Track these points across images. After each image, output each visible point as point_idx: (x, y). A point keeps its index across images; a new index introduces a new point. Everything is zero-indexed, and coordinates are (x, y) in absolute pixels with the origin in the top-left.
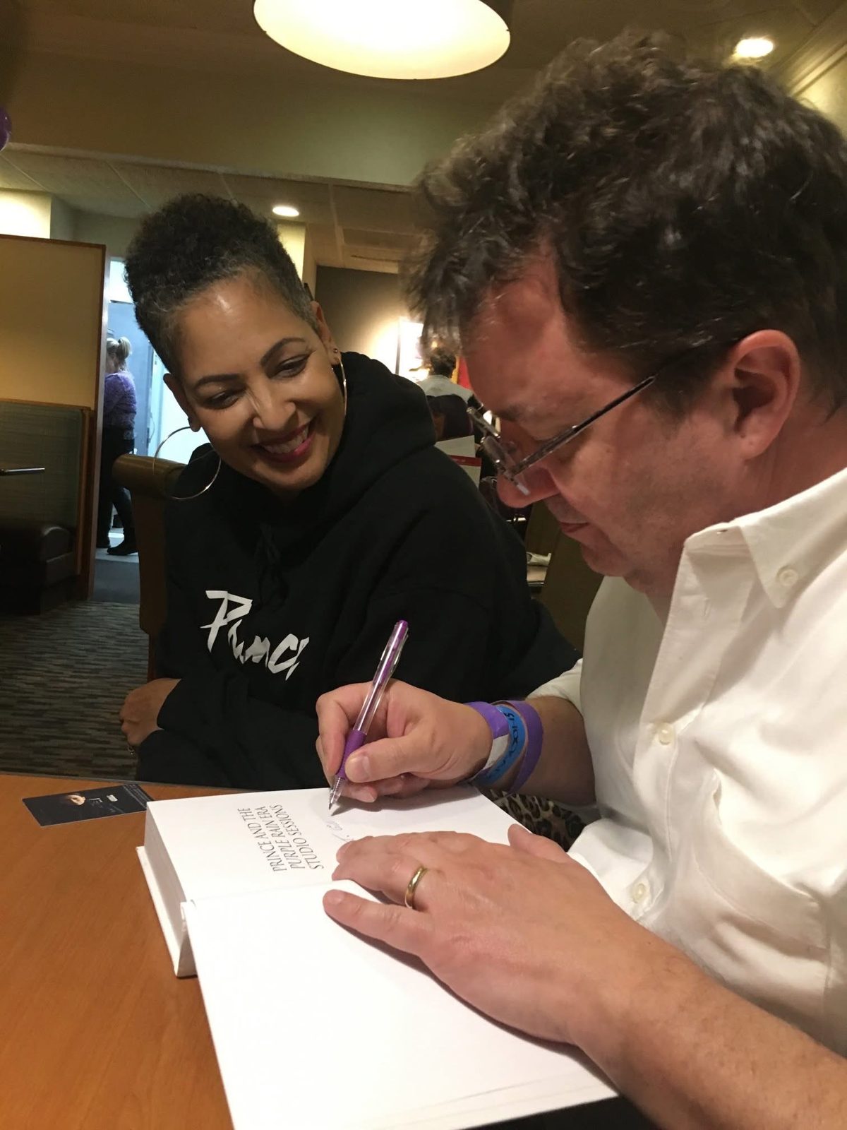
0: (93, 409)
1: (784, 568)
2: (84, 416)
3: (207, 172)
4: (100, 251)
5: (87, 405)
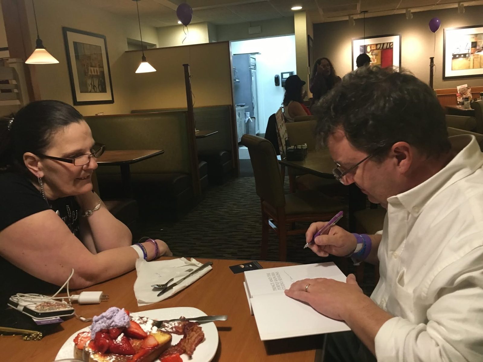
0: (232, 105)
1: (414, 207)
4: (227, 43)
5: (229, 104)
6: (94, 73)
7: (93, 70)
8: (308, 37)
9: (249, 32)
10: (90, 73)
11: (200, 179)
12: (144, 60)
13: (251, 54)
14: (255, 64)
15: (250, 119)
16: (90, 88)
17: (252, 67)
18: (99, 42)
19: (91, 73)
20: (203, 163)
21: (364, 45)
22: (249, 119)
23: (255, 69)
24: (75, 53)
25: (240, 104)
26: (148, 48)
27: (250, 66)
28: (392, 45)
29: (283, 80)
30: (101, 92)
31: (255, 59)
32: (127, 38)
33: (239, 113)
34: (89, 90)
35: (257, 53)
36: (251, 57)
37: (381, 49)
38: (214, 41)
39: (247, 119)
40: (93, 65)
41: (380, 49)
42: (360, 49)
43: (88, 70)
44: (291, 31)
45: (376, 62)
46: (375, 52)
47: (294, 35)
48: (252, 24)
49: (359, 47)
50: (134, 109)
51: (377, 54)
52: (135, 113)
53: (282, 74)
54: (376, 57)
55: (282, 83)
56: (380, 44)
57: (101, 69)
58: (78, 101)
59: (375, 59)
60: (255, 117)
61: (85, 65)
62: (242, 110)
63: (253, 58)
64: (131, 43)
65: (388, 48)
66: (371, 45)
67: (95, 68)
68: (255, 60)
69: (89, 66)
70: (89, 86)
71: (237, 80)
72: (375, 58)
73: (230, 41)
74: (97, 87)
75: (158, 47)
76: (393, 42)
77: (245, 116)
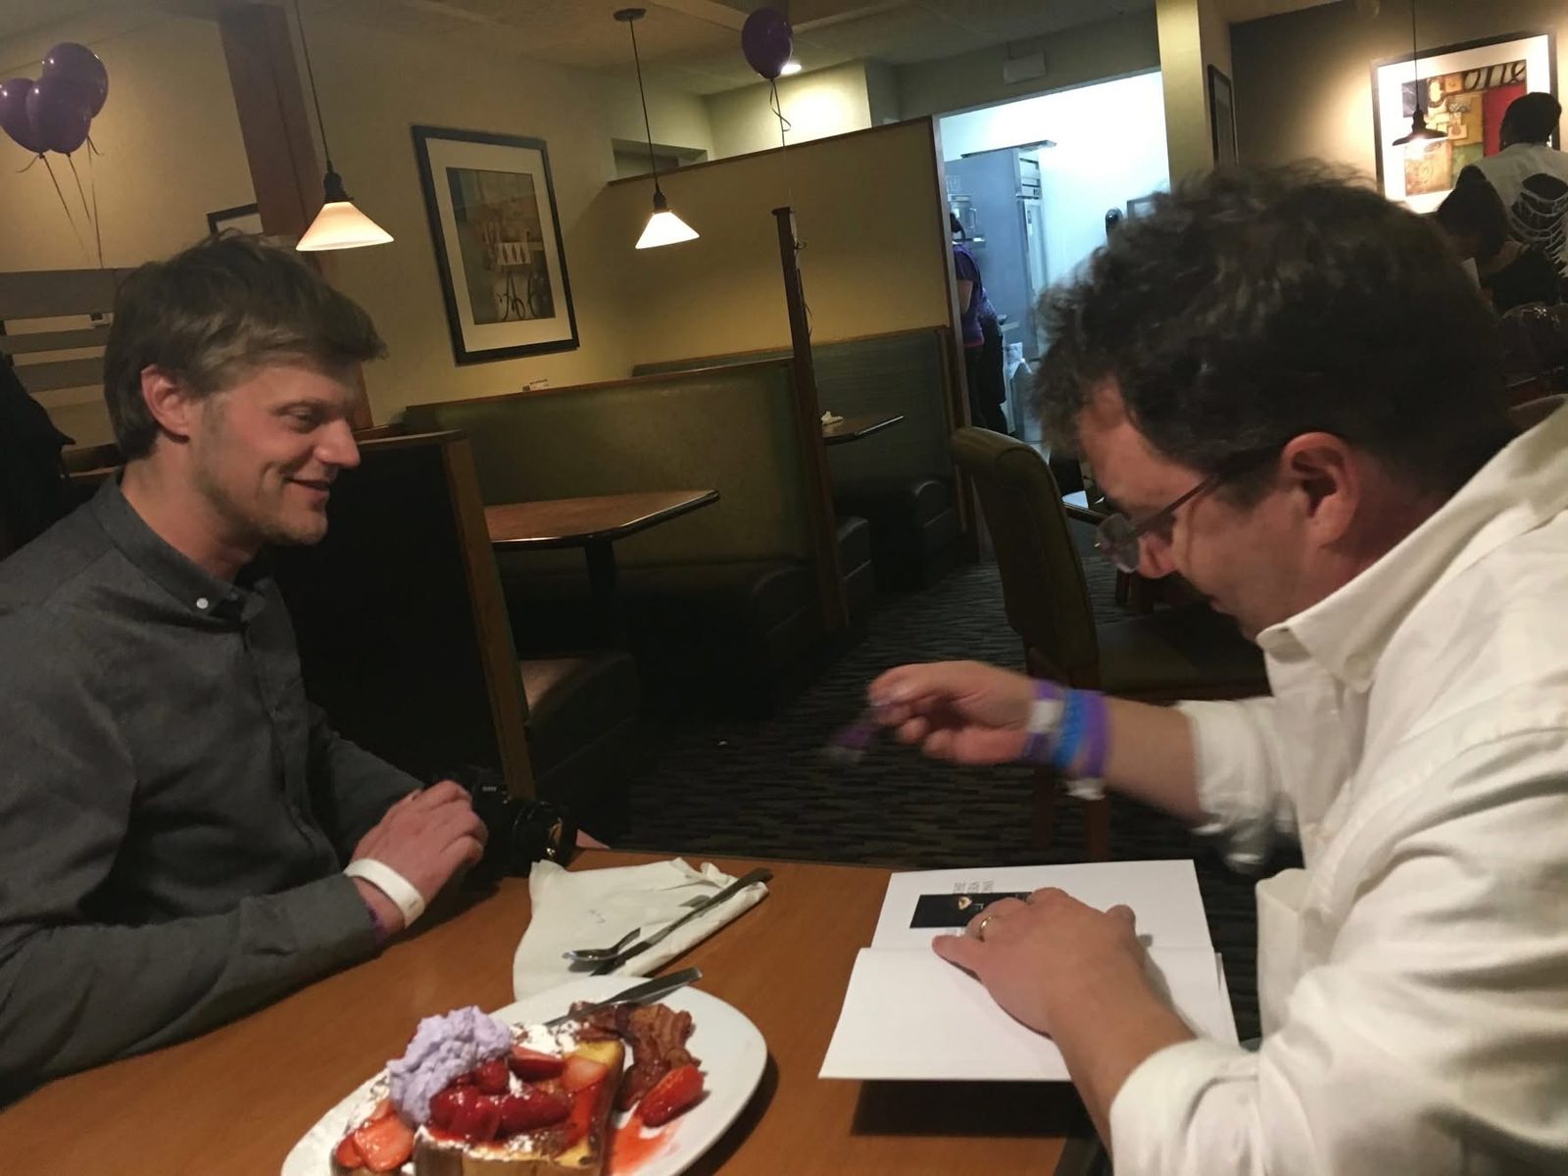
0: (948, 325)
2: (939, 337)
4: (926, 124)
5: (940, 323)
6: (515, 258)
7: (509, 252)
8: (1210, 72)
9: (1006, 75)
10: (501, 261)
11: (846, 578)
12: (660, 205)
13: (1021, 147)
14: (1038, 180)
15: (1026, 364)
16: (503, 307)
17: (1029, 192)
18: (524, 162)
19: (506, 258)
20: (856, 523)
21: (1414, 79)
22: (1021, 365)
23: (1037, 198)
24: (454, 204)
26: (682, 163)
27: (1018, 189)
28: (1524, 69)
30: (536, 317)
31: (1036, 163)
32: (613, 140)
34: (502, 315)
35: (1043, 143)
36: (1021, 159)
37: (1482, 90)
38: (888, 121)
39: (1014, 366)
40: (512, 234)
41: (1478, 87)
42: (1404, 94)
43: (495, 250)
44: (1148, 58)
45: (1463, 135)
46: (1461, 99)
47: (1160, 70)
48: (1012, 51)
49: (1401, 87)
50: (642, 360)
51: (1469, 108)
52: (645, 376)
53: (1130, 204)
54: (1462, 119)
56: (1478, 70)
57: (536, 246)
58: (467, 350)
59: (1462, 124)
61: (487, 238)
63: (1031, 161)
64: (625, 153)
65: (1509, 83)
66: (1443, 76)
67: (517, 245)
68: (1037, 167)
69: (498, 238)
70: (501, 301)
71: (976, 240)
72: (1459, 121)
73: (934, 118)
74: (525, 300)
75: (711, 157)
76: (1524, 61)
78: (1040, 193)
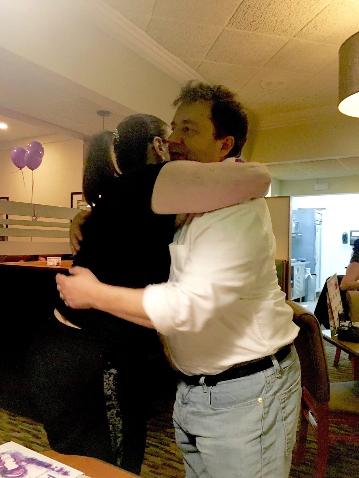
0: (287, 260)
2: (283, 263)
3: (332, 159)
4: (288, 198)
5: (285, 259)
13: (317, 209)
14: (321, 220)
15: (311, 276)
17: (318, 223)
22: (309, 276)
23: (320, 225)
25: (300, 259)
27: (315, 221)
29: (352, 238)
33: (298, 268)
35: (324, 209)
36: (317, 213)
38: (276, 196)
39: (307, 276)
48: (318, 181)
53: (351, 232)
55: (351, 241)
60: (316, 274)
62: (302, 265)
63: (320, 214)
68: (321, 216)
71: (299, 234)
73: (291, 197)
77: (305, 272)
78: (321, 223)
